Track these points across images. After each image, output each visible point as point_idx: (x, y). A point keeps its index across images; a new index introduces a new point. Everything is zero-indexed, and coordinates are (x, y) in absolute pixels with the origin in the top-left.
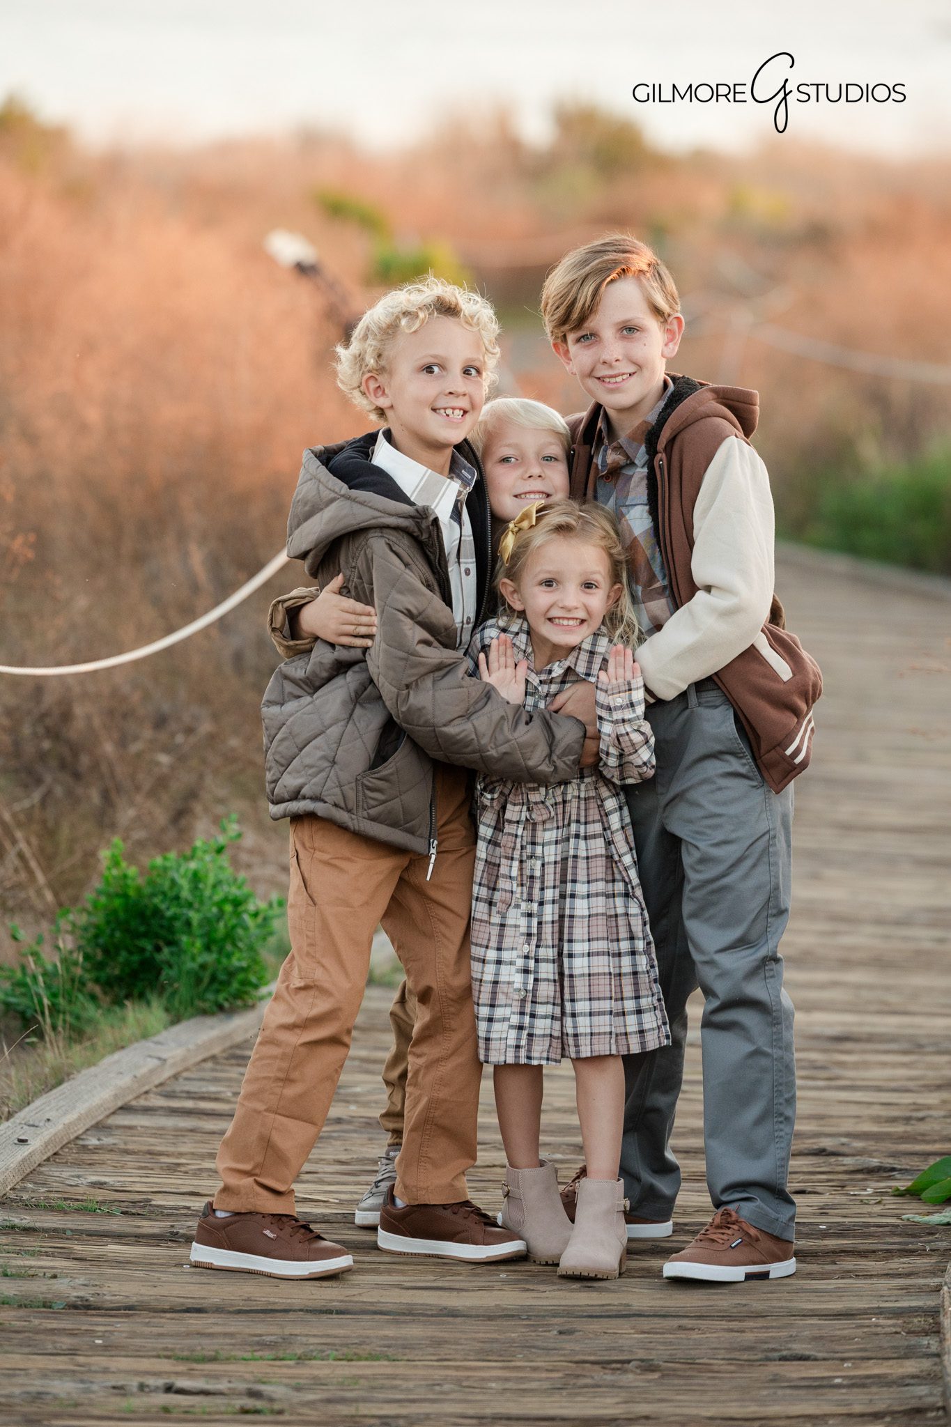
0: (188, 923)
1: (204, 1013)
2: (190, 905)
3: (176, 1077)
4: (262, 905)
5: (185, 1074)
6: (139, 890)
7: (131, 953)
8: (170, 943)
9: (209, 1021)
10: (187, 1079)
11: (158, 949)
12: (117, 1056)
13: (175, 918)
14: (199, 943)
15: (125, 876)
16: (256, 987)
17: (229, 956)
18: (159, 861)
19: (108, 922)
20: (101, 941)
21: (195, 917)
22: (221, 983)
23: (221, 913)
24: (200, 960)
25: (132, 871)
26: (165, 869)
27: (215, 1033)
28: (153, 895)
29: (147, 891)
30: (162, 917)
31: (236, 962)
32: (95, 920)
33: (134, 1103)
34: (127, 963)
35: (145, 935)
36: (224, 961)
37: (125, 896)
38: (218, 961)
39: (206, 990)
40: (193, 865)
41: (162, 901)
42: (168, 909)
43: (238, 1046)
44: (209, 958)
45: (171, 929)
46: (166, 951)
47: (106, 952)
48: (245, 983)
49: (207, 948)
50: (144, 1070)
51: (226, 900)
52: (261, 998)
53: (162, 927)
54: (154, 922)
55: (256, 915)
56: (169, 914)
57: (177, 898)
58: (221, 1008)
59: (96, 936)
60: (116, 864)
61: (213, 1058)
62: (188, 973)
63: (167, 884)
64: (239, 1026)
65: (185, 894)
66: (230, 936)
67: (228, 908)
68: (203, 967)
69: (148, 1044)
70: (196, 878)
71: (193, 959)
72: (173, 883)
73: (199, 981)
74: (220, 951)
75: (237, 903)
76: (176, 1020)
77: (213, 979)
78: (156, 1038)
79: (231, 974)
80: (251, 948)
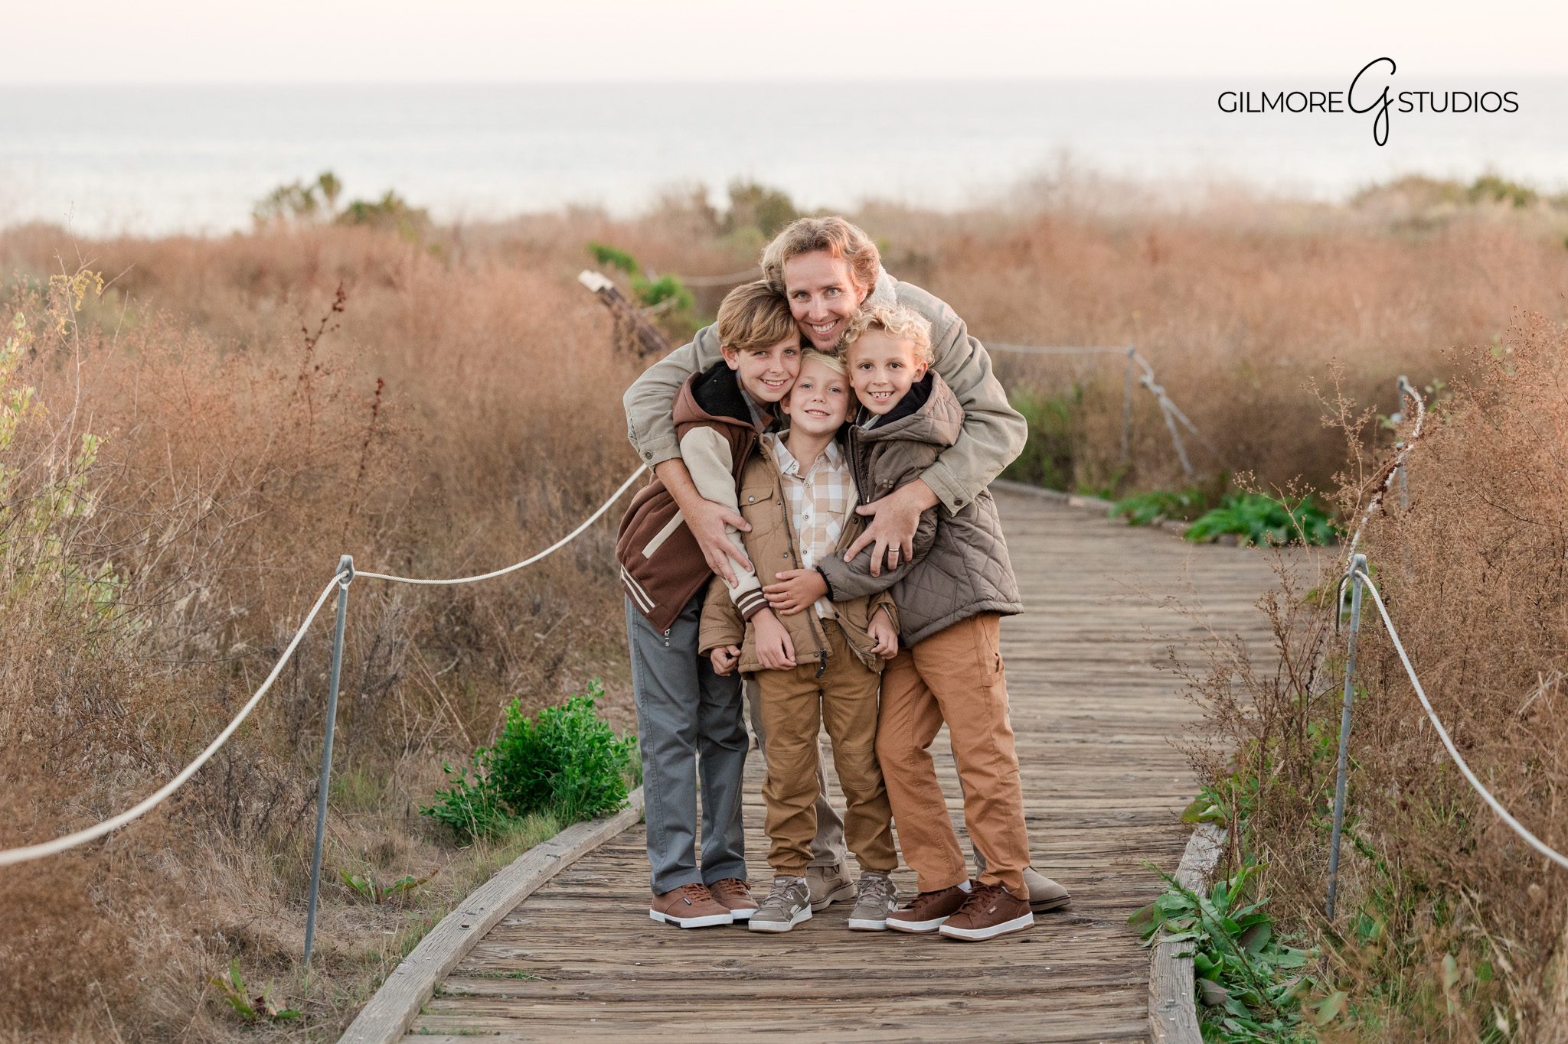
0: (569, 756)
1: (583, 819)
2: (570, 743)
3: (567, 868)
4: (621, 742)
5: (573, 866)
6: (532, 734)
7: (529, 778)
8: (556, 771)
9: (587, 825)
10: (574, 870)
11: (549, 776)
12: (525, 856)
13: (559, 753)
14: (577, 771)
15: (523, 724)
16: (619, 800)
17: (599, 779)
18: (545, 712)
19: (512, 757)
20: (507, 770)
21: (574, 752)
22: (594, 798)
23: (592, 746)
24: (578, 782)
25: (527, 720)
26: (551, 718)
27: (592, 834)
28: (543, 737)
29: (538, 734)
30: (550, 752)
31: (606, 782)
32: (501, 756)
33: (539, 891)
34: (526, 786)
35: (538, 765)
36: (596, 782)
37: (524, 738)
38: (591, 783)
39: (583, 803)
40: (570, 715)
41: (550, 741)
42: (554, 746)
43: (608, 843)
44: (585, 781)
45: (555, 760)
46: (554, 775)
47: (511, 778)
48: (611, 797)
49: (583, 773)
50: (545, 866)
51: (594, 738)
52: (622, 807)
53: (549, 759)
54: (543, 755)
55: (617, 748)
56: (555, 750)
57: (560, 738)
58: (595, 816)
59: (504, 768)
60: (516, 716)
61: (592, 852)
62: (571, 791)
63: (552, 727)
64: (610, 828)
65: (565, 735)
66: (599, 765)
67: (597, 745)
68: (581, 787)
69: (545, 846)
70: (573, 725)
71: (574, 782)
72: (556, 726)
73: (578, 797)
74: (593, 774)
75: (602, 740)
76: (564, 826)
77: (588, 794)
78: (550, 841)
79: (601, 791)
80: (615, 773)
